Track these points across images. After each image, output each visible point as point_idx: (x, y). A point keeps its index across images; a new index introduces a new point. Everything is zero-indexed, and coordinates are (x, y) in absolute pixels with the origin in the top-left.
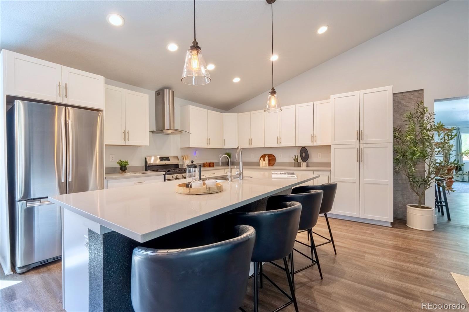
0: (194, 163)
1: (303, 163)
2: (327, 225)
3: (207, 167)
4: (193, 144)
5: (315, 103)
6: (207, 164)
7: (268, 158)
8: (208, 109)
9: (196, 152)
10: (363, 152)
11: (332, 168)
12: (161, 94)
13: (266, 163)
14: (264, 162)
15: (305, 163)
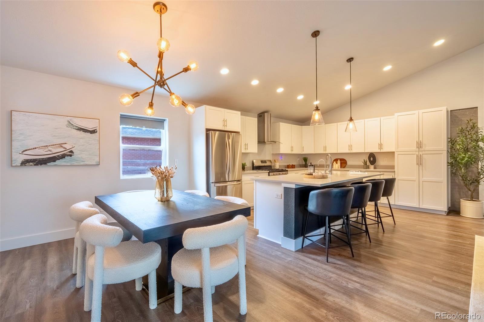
0: (312, 164)
1: (371, 166)
2: (390, 211)
3: (290, 168)
4: (282, 151)
5: (382, 118)
6: (290, 166)
7: (340, 162)
8: (291, 124)
9: (282, 157)
10: (421, 157)
11: (396, 170)
12: (262, 116)
13: (338, 166)
14: (337, 165)
15: (373, 166)
